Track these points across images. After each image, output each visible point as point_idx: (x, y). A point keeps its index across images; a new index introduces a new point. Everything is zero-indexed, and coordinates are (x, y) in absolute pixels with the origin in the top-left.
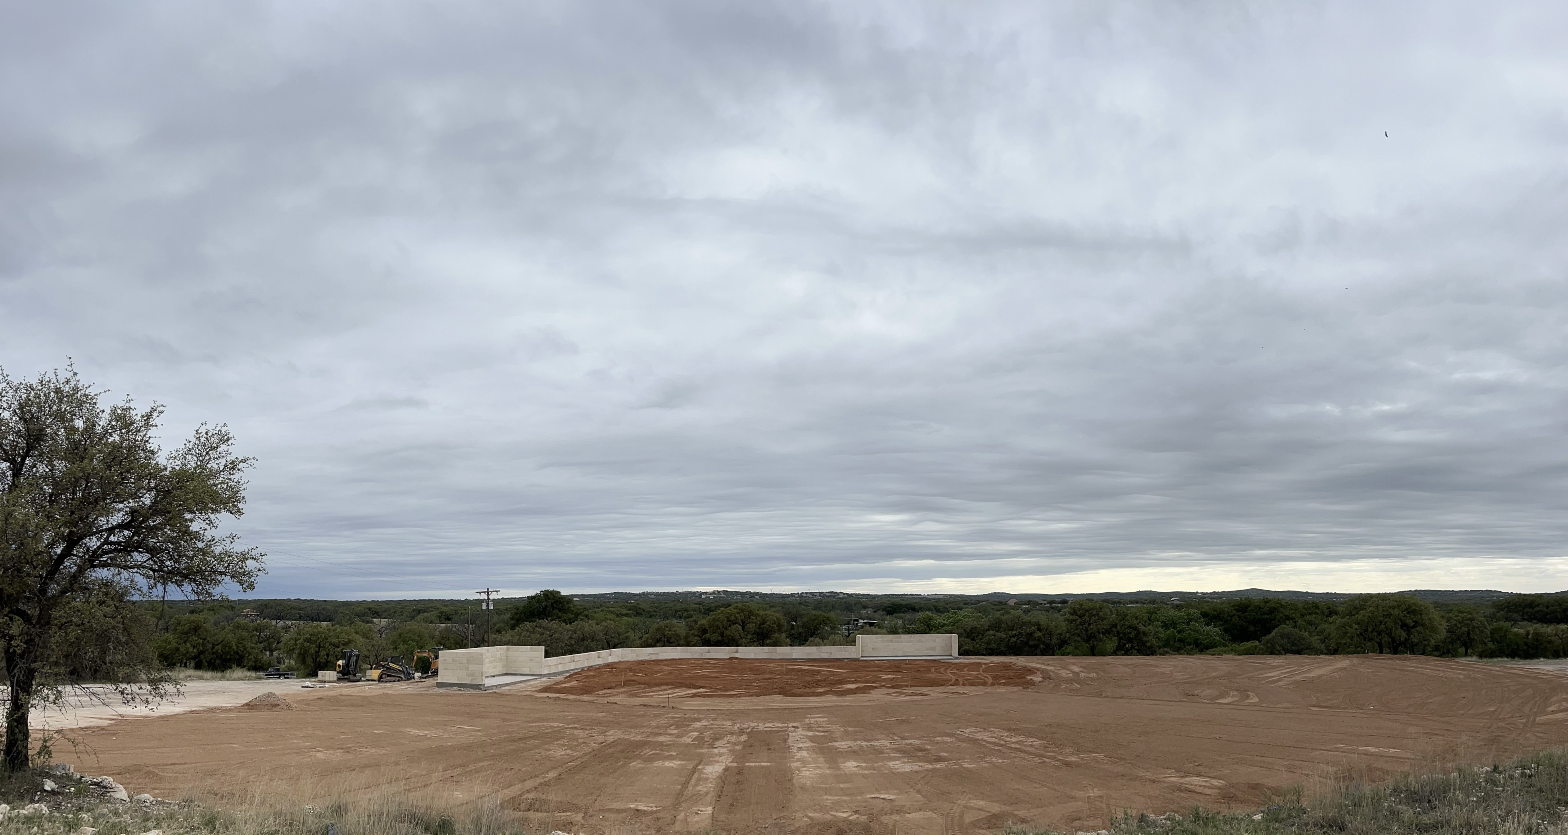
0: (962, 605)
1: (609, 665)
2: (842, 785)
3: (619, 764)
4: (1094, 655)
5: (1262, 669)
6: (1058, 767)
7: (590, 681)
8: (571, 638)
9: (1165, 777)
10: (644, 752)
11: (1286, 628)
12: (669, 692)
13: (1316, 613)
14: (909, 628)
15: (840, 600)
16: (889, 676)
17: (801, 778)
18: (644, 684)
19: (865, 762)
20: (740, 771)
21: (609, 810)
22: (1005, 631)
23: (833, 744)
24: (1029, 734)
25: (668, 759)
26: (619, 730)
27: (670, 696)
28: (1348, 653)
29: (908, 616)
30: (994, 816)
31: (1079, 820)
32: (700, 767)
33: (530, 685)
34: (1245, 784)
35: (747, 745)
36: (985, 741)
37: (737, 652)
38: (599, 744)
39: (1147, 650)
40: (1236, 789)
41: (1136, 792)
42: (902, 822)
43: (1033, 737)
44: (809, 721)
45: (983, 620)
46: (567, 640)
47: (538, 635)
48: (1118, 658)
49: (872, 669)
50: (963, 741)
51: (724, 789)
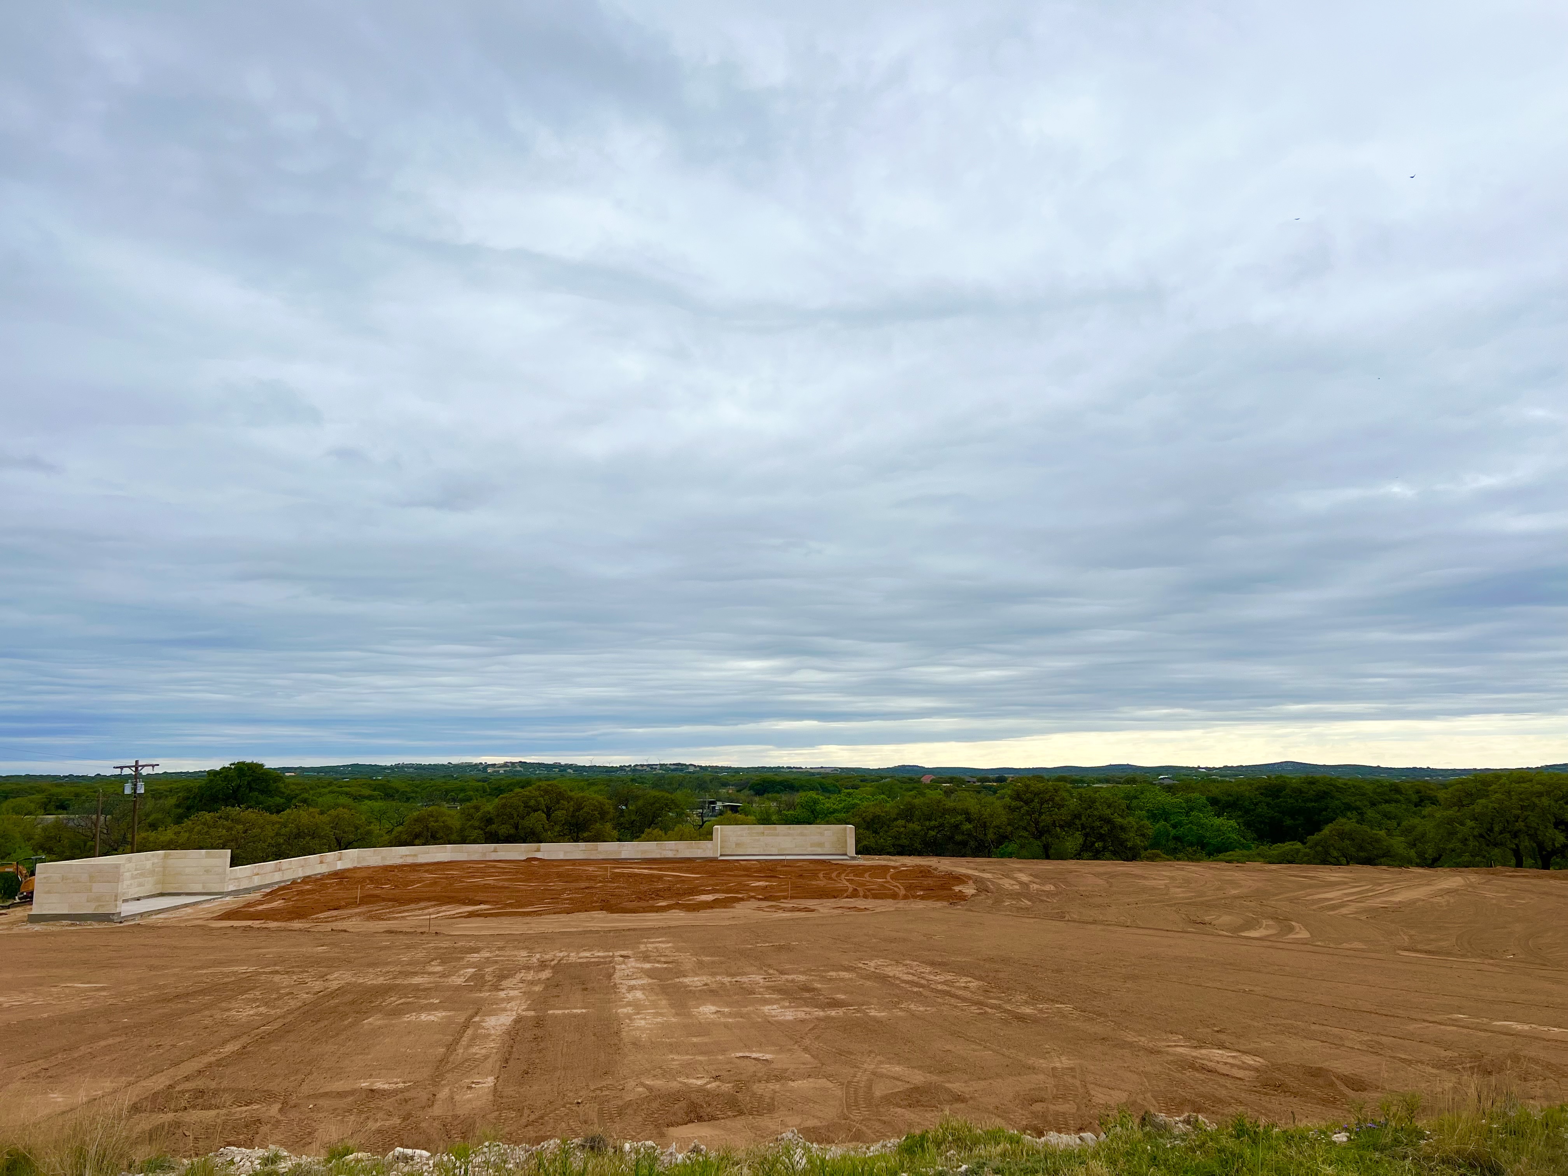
0: (857, 782)
1: (339, 875)
2: (695, 1040)
3: (346, 1022)
4: (1048, 857)
5: (1310, 886)
6: (1006, 1022)
7: (305, 899)
8: (277, 834)
9: (1169, 1046)
10: (388, 1001)
11: (1347, 823)
12: (431, 910)
13: (1397, 801)
14: (786, 815)
15: (690, 775)
16: (761, 883)
17: (633, 1030)
18: (390, 900)
19: (728, 1005)
20: (539, 1022)
21: (326, 1094)
22: (919, 820)
23: (681, 980)
24: (962, 970)
25: (426, 1010)
26: (347, 970)
27: (432, 916)
28: (1458, 865)
29: (785, 797)
30: (916, 1089)
31: (1041, 1101)
32: (477, 1019)
33: (203, 910)
34: (1298, 1066)
35: (549, 984)
36: (898, 978)
37: (538, 850)
38: (315, 994)
39: (1130, 854)
40: (1284, 1072)
41: (1126, 1065)
42: (782, 1093)
43: (968, 976)
44: (646, 947)
45: (888, 805)
46: (272, 838)
47: (224, 831)
48: (1085, 864)
49: (736, 872)
50: (868, 977)
51: (514, 1050)
